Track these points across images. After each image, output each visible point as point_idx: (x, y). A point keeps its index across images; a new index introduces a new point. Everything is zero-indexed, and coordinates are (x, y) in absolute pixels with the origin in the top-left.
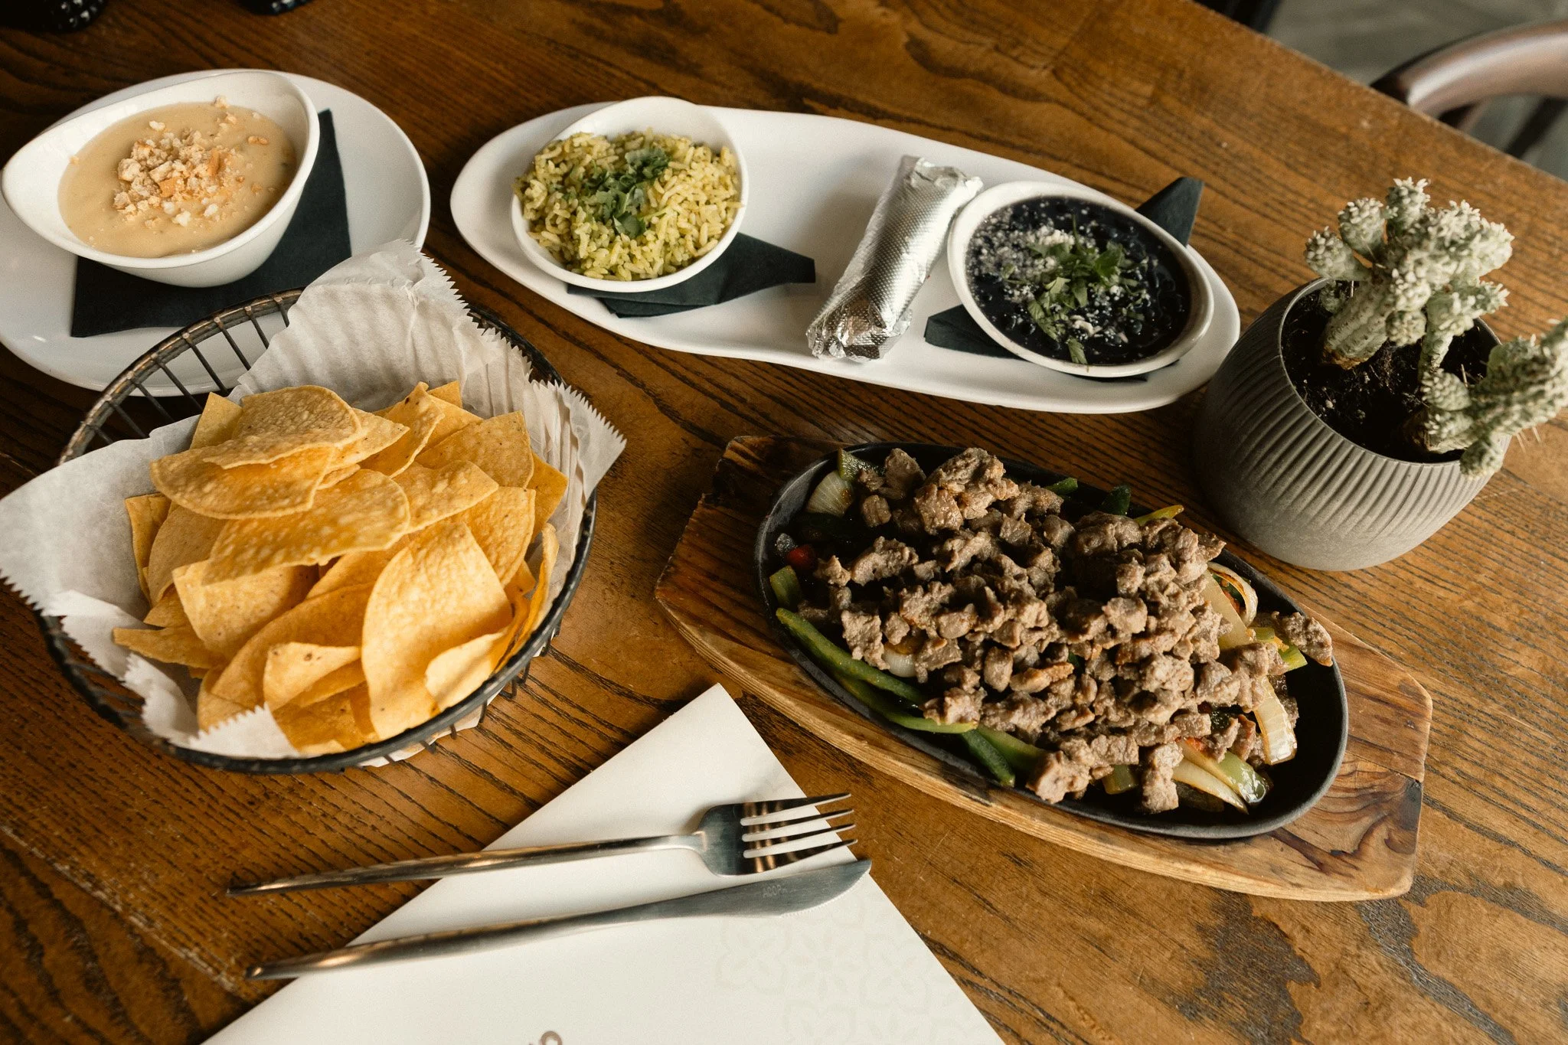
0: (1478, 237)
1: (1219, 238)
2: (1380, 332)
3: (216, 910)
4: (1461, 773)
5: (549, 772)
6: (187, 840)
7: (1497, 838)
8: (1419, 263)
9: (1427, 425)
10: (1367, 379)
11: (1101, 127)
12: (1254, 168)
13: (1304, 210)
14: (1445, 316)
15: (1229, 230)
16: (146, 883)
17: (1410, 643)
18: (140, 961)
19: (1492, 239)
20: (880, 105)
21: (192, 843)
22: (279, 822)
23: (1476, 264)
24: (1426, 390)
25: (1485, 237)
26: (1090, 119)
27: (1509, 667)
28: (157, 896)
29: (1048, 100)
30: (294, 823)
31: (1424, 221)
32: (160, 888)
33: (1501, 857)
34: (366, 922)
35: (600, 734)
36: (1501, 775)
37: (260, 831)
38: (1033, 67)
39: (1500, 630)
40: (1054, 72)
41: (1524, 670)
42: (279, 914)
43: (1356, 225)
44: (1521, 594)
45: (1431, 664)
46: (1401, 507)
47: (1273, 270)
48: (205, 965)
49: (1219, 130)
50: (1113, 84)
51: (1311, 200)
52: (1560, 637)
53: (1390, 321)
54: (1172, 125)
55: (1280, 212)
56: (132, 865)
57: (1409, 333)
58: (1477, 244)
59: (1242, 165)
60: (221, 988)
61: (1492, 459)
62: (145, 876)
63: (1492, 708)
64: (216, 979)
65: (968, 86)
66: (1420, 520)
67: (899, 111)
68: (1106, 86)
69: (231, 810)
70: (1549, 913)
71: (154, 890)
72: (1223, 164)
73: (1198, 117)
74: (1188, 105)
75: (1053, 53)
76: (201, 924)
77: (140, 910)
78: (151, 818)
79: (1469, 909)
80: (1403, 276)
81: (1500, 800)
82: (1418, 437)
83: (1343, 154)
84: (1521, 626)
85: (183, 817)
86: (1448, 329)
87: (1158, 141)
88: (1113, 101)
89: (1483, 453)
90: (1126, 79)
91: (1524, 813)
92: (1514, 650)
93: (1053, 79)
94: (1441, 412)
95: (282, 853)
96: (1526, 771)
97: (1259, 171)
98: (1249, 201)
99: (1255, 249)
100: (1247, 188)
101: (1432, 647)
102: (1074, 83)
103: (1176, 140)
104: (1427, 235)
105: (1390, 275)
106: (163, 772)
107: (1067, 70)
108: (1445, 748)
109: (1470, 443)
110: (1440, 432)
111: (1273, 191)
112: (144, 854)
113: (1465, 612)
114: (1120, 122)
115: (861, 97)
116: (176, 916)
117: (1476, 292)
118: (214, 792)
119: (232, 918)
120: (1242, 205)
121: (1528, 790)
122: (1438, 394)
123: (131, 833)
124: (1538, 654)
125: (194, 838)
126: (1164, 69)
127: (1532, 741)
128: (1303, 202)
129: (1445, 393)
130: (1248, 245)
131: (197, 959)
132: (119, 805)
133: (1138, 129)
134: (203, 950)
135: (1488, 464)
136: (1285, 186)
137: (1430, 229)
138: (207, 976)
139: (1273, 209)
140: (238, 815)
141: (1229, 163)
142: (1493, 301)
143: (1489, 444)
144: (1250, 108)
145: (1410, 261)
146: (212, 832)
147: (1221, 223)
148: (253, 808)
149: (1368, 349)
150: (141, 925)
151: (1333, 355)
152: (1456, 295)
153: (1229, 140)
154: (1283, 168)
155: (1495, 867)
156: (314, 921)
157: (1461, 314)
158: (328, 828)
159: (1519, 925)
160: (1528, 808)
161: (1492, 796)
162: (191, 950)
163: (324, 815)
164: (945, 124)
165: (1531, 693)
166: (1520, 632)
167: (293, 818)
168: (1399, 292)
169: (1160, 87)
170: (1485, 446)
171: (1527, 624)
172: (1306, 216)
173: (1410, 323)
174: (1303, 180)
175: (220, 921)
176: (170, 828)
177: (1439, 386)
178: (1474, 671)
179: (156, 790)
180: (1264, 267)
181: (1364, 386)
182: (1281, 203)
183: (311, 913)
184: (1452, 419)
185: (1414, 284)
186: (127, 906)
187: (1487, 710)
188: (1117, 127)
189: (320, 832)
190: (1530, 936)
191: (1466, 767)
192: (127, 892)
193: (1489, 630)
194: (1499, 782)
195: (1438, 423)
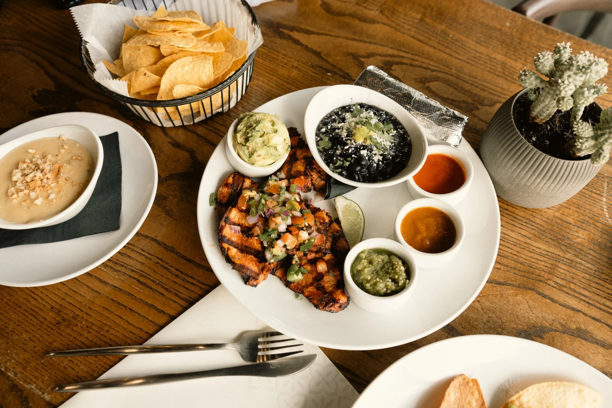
0: (594, 64)
1: (449, 73)
2: (554, 107)
3: (43, 368)
4: (556, 283)
5: (179, 304)
6: (31, 340)
7: (573, 309)
8: (569, 76)
9: (576, 144)
10: (549, 128)
11: (400, 32)
12: (463, 44)
13: (483, 60)
14: (581, 98)
15: (454, 69)
16: (14, 359)
17: (534, 231)
18: (11, 391)
19: (600, 65)
20: (310, 29)
21: (33, 341)
22: (68, 331)
23: (593, 75)
24: (575, 129)
25: (597, 64)
26: (395, 29)
27: (575, 239)
28: (18, 364)
29: (379, 23)
30: (75, 331)
31: (571, 59)
32: (21, 360)
33: (575, 317)
34: (104, 370)
35: (200, 288)
36: (573, 283)
37: (61, 335)
38: (372, 10)
39: (570, 224)
40: (381, 12)
41: (581, 240)
42: (68, 368)
43: (542, 63)
44: (579, 208)
45: (542, 239)
46: (566, 179)
47: (472, 84)
48: (38, 391)
49: (448, 30)
50: (405, 15)
51: (487, 56)
52: (596, 225)
53: (558, 101)
54: (429, 29)
55: (474, 61)
56: (9, 351)
57: (566, 106)
58: (593, 67)
59: (458, 44)
60: (45, 400)
61: (604, 157)
62: (14, 356)
63: (568, 256)
64: (43, 396)
65: (347, 19)
66: (574, 185)
67: (318, 31)
68: (402, 16)
69: (49, 327)
70: (595, 339)
71: (17, 361)
72: (450, 44)
73: (440, 26)
74: (436, 21)
75: (380, 4)
76: (37, 374)
77: (12, 370)
78: (16, 332)
79: (562, 339)
80: (563, 82)
81: (572, 293)
82: (571, 150)
83: (499, 36)
84: (579, 221)
85: (30, 331)
86: (583, 103)
87: (424, 36)
88: (404, 21)
89: (600, 155)
90: (410, 13)
91: (583, 298)
92: (577, 232)
93: (380, 14)
94: (582, 138)
95: (70, 343)
96: (583, 281)
97: (465, 46)
98: (462, 57)
99: (465, 76)
100: (461, 53)
101: (543, 232)
102: (389, 15)
103: (431, 35)
104: (572, 65)
105: (557, 82)
106: (22, 313)
107: (386, 10)
108: (550, 273)
109: (594, 151)
110: (582, 146)
111: (471, 53)
112: (14, 347)
113: (556, 217)
114: (408, 30)
115: (303, 26)
116: (26, 371)
117: (594, 87)
118: (42, 320)
119: (49, 371)
120: (459, 59)
121: (585, 289)
122: (580, 130)
123: (8, 338)
124: (587, 232)
125: (34, 339)
126: (425, 8)
127: (585, 269)
128: (483, 56)
129: (583, 130)
130: (462, 75)
131: (35, 389)
132: (3, 327)
133: (415, 32)
134: (37, 385)
135: (603, 159)
136: (476, 51)
137: (573, 62)
138: (39, 395)
139: (472, 60)
140: (52, 329)
141: (452, 43)
142: (601, 91)
143: (603, 150)
144: (461, 21)
145: (565, 76)
146: (41, 336)
147: (450, 67)
148: (58, 325)
149: (549, 115)
150: (12, 376)
151: (534, 118)
152: (586, 89)
153: (452, 34)
154: (475, 44)
155: (572, 321)
156: (83, 370)
157: (588, 97)
158: (89, 332)
159: (583, 345)
160: (585, 296)
161: (570, 292)
162: (32, 385)
163: (87, 327)
164: (337, 35)
165: (584, 249)
166: (579, 224)
167: (75, 329)
168: (562, 88)
169: (424, 15)
170: (601, 151)
171: (581, 220)
172: (485, 62)
173: (567, 102)
174: (483, 48)
175: (44, 373)
176: (24, 336)
177: (581, 127)
178: (560, 241)
179: (19, 320)
180: (468, 83)
181: (548, 131)
182: (475, 58)
183: (82, 367)
184: (586, 141)
185: (568, 85)
186: (6, 368)
187: (566, 257)
188: (408, 32)
189: (86, 334)
190: (588, 349)
191: (558, 281)
192: (6, 363)
193: (566, 224)
194: (572, 286)
195: (581, 143)
